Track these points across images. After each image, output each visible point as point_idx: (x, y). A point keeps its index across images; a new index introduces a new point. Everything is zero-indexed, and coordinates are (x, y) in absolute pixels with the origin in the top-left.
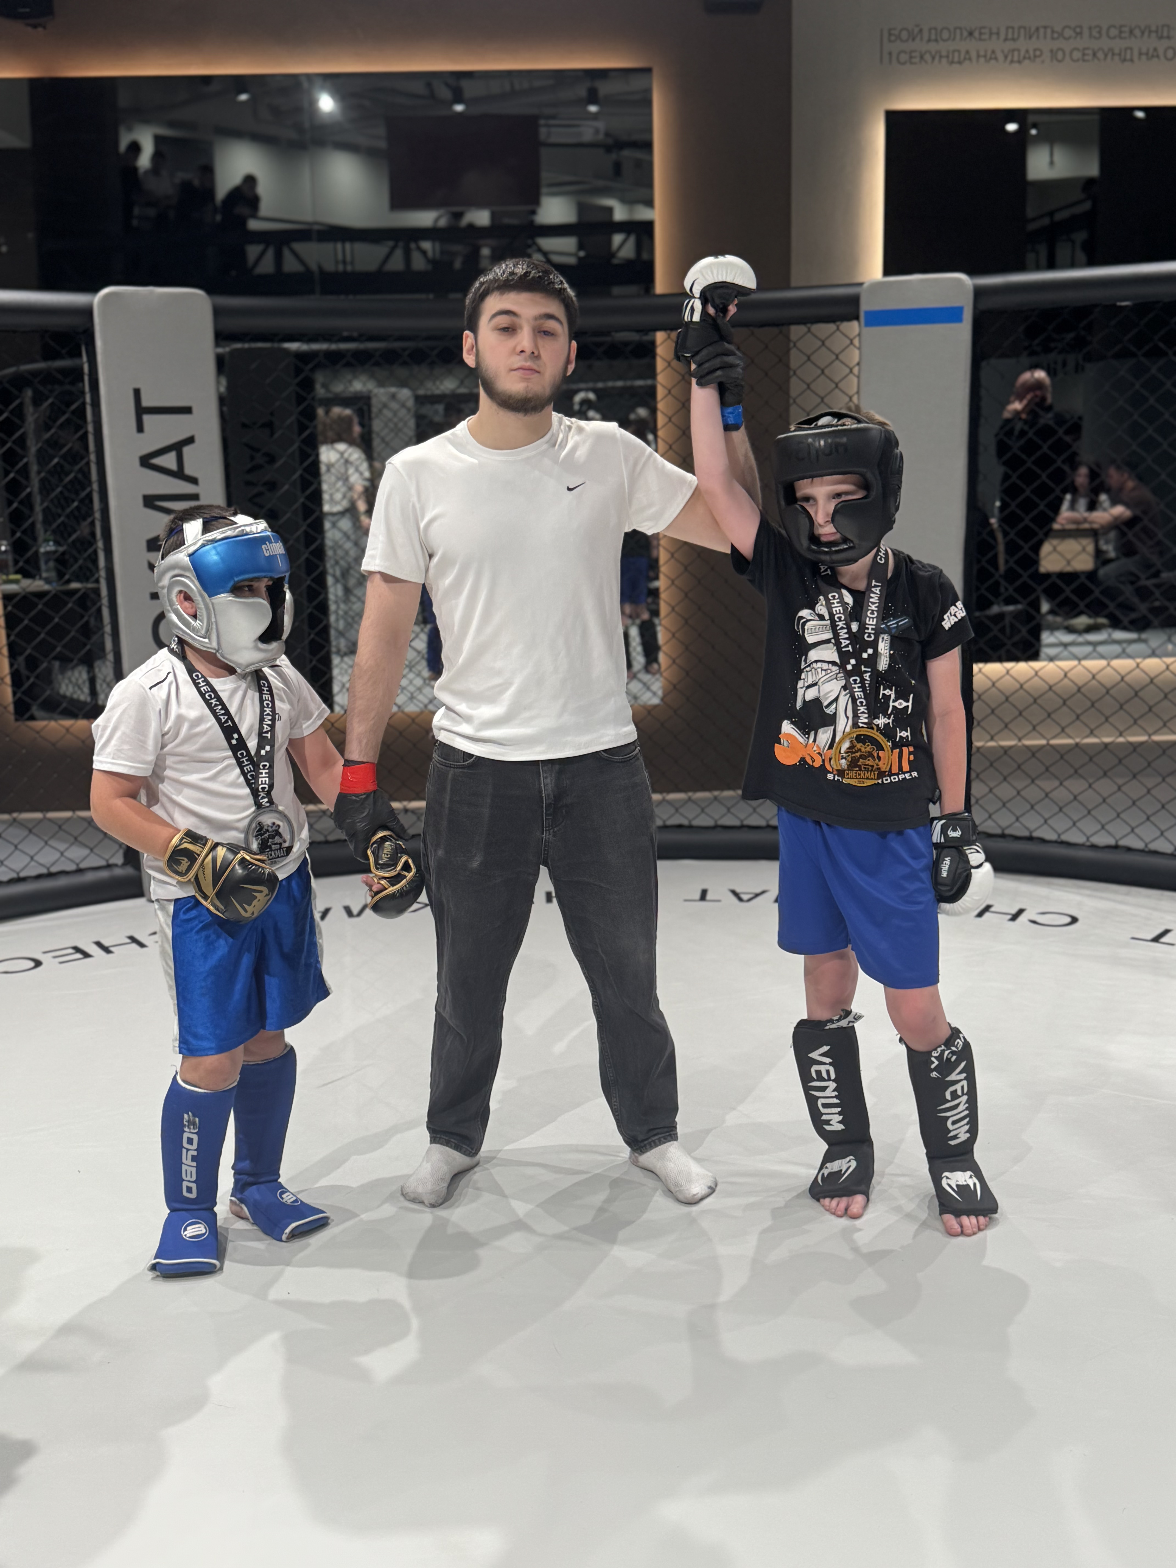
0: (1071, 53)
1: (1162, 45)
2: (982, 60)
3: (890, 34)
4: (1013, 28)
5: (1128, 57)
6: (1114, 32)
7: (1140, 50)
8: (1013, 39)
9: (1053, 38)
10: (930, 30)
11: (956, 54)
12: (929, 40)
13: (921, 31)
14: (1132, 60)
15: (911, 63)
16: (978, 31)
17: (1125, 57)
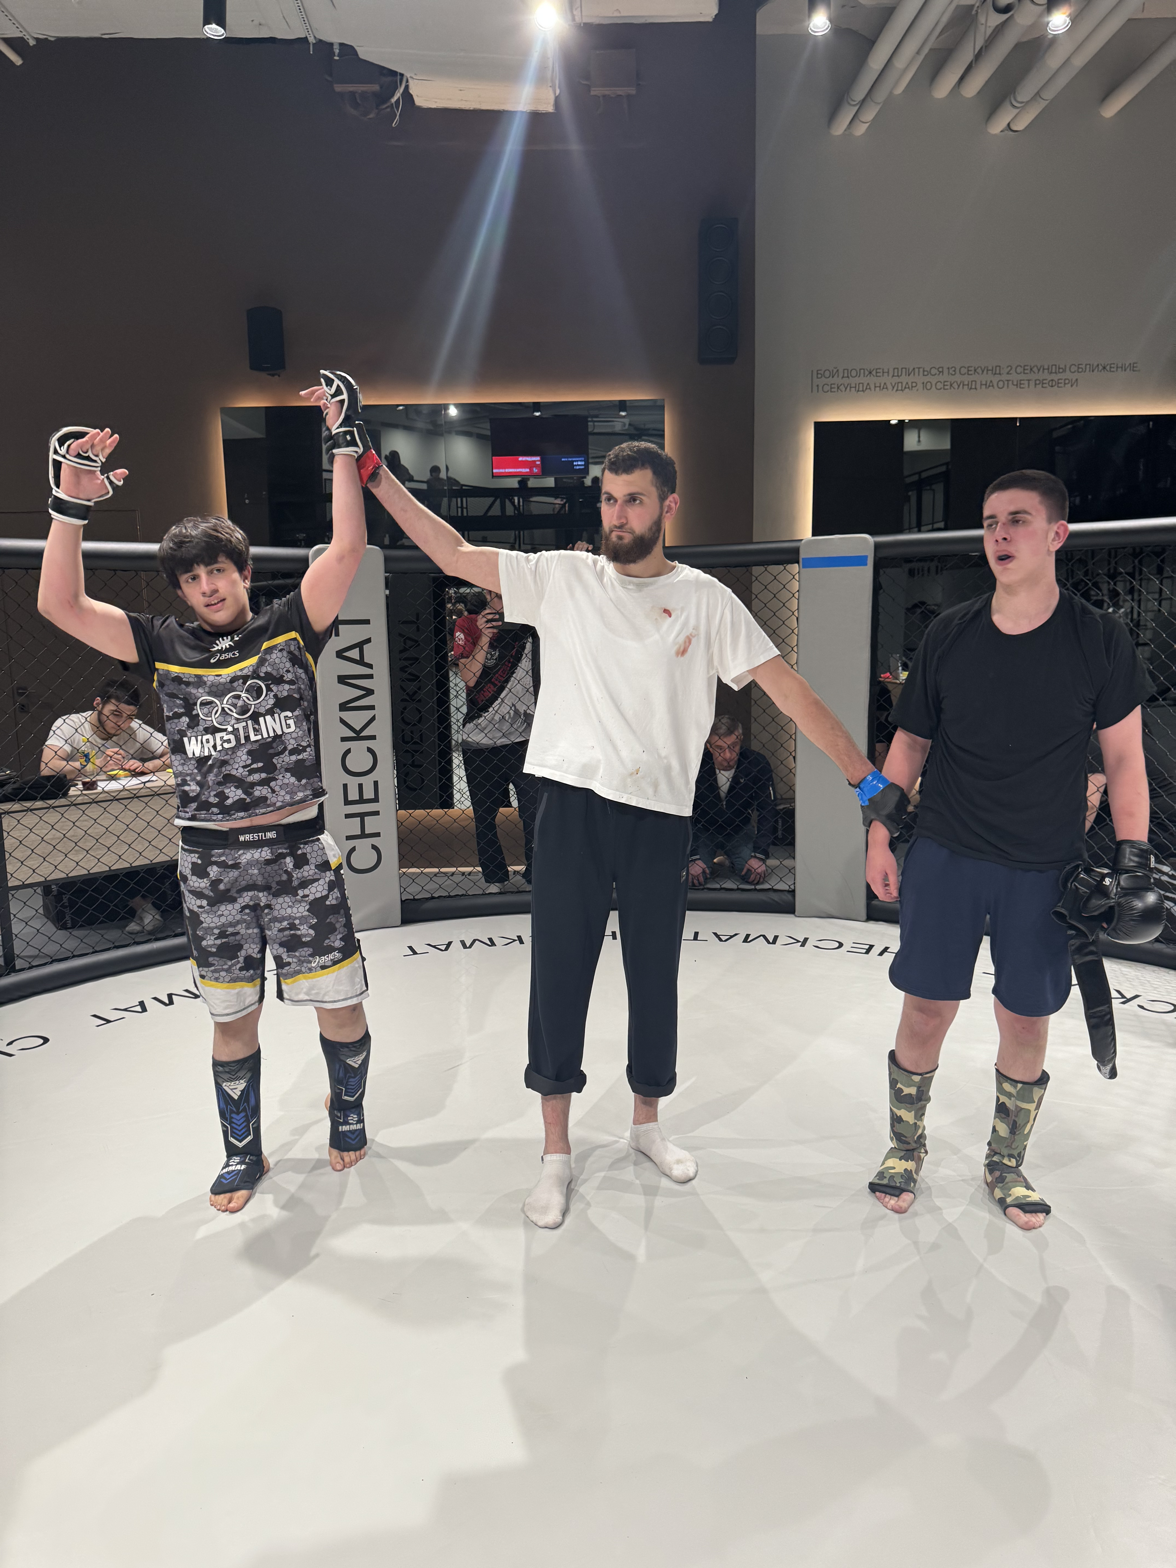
0: (936, 384)
1: (995, 379)
2: (878, 389)
3: (818, 374)
4: (898, 369)
5: (973, 387)
6: (964, 371)
7: (981, 382)
8: (898, 376)
9: (924, 375)
10: (844, 370)
11: (861, 385)
12: (843, 377)
13: (838, 370)
14: (976, 389)
15: (831, 392)
16: (875, 371)
17: (971, 386)
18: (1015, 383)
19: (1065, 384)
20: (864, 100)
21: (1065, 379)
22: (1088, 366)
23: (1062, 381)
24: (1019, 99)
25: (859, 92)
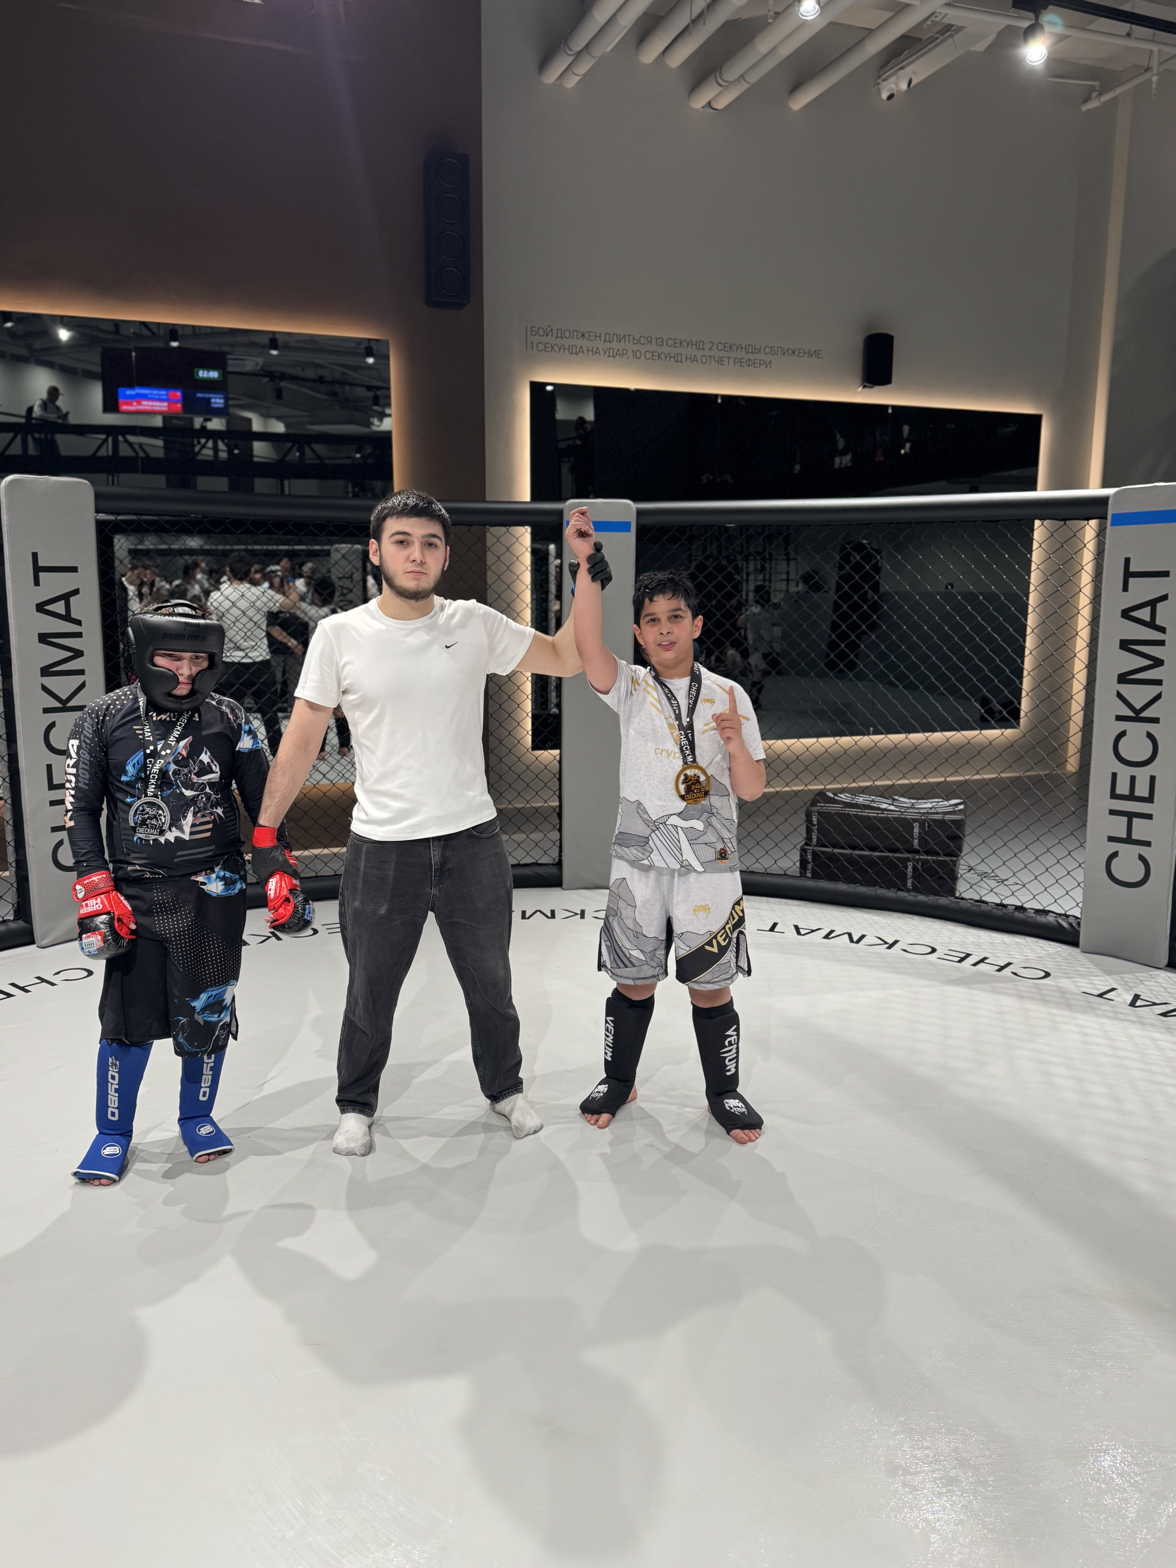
0: (645, 354)
1: (699, 354)
2: (590, 353)
3: (532, 331)
4: (609, 334)
5: (679, 360)
6: (671, 343)
7: (686, 355)
8: (610, 342)
9: (634, 343)
10: (558, 330)
11: (574, 347)
12: (557, 337)
13: (552, 330)
14: (681, 362)
15: (545, 351)
16: (587, 334)
17: (678, 359)
18: (717, 359)
19: (760, 364)
20: (580, 52)
21: (760, 360)
22: (780, 349)
23: (758, 362)
24: (726, 78)
25: (579, 42)
